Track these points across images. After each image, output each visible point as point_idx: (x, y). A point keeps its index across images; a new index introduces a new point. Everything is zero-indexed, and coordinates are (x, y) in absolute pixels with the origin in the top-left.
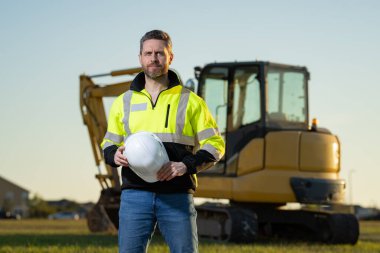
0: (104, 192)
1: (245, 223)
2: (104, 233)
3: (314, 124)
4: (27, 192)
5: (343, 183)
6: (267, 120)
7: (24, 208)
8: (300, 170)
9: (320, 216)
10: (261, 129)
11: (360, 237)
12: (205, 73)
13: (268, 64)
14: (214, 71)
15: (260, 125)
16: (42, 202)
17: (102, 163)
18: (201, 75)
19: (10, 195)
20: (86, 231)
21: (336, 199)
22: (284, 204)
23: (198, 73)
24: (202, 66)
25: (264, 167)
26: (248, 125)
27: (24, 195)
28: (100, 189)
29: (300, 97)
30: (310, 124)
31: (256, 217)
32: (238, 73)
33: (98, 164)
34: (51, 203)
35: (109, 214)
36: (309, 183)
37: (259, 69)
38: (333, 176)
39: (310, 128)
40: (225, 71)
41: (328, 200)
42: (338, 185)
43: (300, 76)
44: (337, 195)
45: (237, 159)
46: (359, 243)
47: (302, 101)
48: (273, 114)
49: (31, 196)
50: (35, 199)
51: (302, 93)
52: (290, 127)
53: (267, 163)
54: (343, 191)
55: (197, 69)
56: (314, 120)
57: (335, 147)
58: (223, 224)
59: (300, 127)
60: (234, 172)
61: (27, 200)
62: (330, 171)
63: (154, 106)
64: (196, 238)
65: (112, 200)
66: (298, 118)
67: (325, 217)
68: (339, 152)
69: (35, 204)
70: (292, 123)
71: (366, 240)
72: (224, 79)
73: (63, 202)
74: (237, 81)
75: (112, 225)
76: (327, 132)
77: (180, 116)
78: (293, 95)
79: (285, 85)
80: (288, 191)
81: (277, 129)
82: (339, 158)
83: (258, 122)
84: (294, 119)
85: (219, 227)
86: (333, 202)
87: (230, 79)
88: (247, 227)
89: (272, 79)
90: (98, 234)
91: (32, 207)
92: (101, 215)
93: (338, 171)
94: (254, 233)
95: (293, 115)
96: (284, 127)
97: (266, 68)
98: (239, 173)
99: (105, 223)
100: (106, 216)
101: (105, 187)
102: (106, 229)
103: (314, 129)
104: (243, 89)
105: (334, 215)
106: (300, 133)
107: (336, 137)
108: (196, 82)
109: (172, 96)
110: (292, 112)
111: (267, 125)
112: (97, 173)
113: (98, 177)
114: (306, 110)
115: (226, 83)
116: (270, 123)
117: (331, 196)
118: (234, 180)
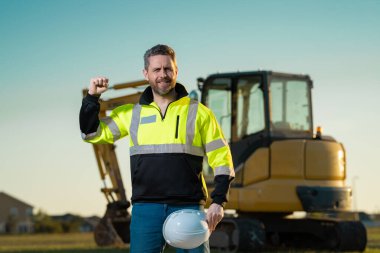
0: (110, 206)
1: (253, 233)
2: (111, 247)
3: (319, 132)
4: (30, 208)
5: (349, 190)
6: (271, 129)
7: (29, 223)
8: (306, 178)
9: (328, 224)
10: (265, 139)
11: (368, 244)
12: (208, 84)
13: (270, 73)
14: (217, 81)
15: (265, 135)
16: (47, 217)
17: (107, 177)
18: (204, 86)
19: (14, 211)
20: (93, 245)
21: (342, 207)
22: (291, 213)
23: (201, 84)
24: (205, 77)
25: (269, 177)
26: (252, 135)
27: (28, 211)
28: (106, 203)
29: (304, 106)
30: (315, 132)
31: (263, 226)
32: (241, 84)
33: (103, 177)
34: (55, 218)
35: (116, 228)
36: (315, 192)
37: (262, 79)
38: (339, 184)
39: (314, 136)
40: (228, 82)
41: (335, 207)
42: (345, 192)
43: (304, 85)
44: (343, 203)
45: (243, 169)
46: (367, 250)
47: (306, 110)
48: (277, 123)
49: (35, 212)
50: (40, 214)
51: (306, 101)
52: (294, 136)
53: (273, 173)
54: (350, 198)
55: (200, 80)
56: (319, 128)
57: (340, 155)
58: (230, 235)
59: (304, 136)
60: (239, 182)
61: (31, 215)
62: (336, 178)
63: (163, 118)
64: (208, 250)
65: (118, 213)
66: (302, 127)
67: (332, 225)
68: (344, 159)
69: (39, 219)
70: (296, 132)
71: (374, 247)
72: (227, 89)
73: (68, 216)
74: (240, 91)
75: (118, 238)
76: (332, 140)
77: (190, 127)
78: (296, 103)
79: (288, 94)
80: (295, 200)
81: (282, 138)
82: (345, 166)
83: (262, 132)
84: (299, 128)
85: (227, 237)
86: (340, 209)
87: (233, 90)
88: (254, 237)
89: (275, 88)
90: (106, 248)
91: (37, 222)
92: (108, 229)
93: (344, 178)
94: (261, 243)
95: (297, 124)
96: (288, 136)
97: (269, 77)
98: (245, 182)
99: (112, 237)
100: (113, 230)
101: (111, 200)
102: (113, 242)
103: (319, 137)
104: (246, 99)
105: (342, 223)
106: (304, 141)
107: (341, 145)
108: (199, 93)
109: (180, 108)
110: (297, 121)
111: (272, 135)
112: (103, 187)
113: (104, 191)
114: (310, 119)
115: (230, 93)
116: (275, 132)
117: (337, 204)
118: (241, 190)
